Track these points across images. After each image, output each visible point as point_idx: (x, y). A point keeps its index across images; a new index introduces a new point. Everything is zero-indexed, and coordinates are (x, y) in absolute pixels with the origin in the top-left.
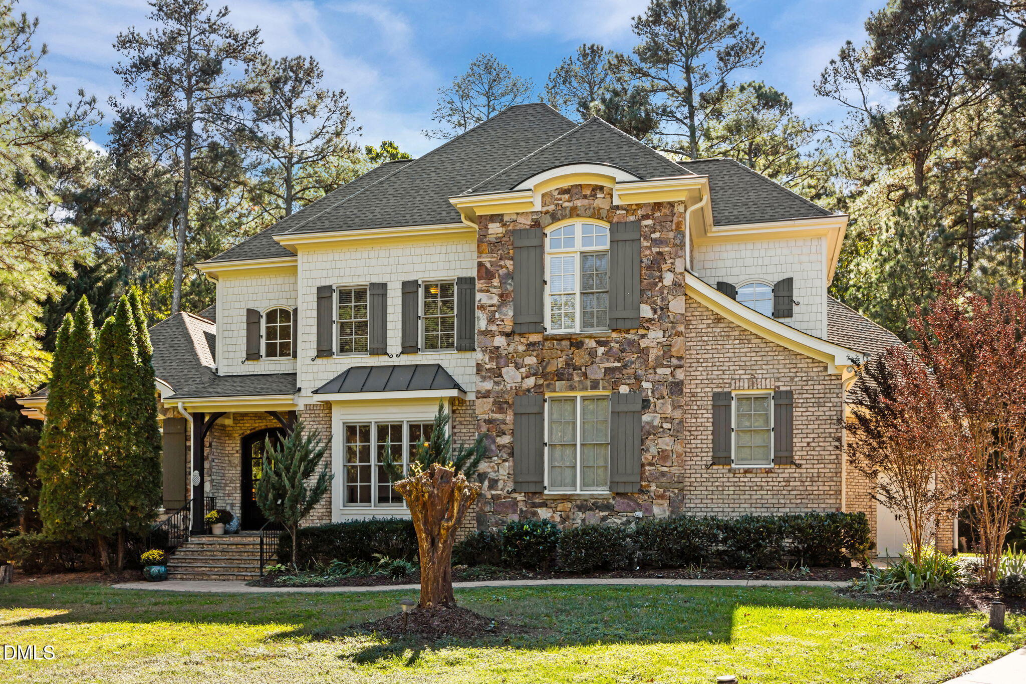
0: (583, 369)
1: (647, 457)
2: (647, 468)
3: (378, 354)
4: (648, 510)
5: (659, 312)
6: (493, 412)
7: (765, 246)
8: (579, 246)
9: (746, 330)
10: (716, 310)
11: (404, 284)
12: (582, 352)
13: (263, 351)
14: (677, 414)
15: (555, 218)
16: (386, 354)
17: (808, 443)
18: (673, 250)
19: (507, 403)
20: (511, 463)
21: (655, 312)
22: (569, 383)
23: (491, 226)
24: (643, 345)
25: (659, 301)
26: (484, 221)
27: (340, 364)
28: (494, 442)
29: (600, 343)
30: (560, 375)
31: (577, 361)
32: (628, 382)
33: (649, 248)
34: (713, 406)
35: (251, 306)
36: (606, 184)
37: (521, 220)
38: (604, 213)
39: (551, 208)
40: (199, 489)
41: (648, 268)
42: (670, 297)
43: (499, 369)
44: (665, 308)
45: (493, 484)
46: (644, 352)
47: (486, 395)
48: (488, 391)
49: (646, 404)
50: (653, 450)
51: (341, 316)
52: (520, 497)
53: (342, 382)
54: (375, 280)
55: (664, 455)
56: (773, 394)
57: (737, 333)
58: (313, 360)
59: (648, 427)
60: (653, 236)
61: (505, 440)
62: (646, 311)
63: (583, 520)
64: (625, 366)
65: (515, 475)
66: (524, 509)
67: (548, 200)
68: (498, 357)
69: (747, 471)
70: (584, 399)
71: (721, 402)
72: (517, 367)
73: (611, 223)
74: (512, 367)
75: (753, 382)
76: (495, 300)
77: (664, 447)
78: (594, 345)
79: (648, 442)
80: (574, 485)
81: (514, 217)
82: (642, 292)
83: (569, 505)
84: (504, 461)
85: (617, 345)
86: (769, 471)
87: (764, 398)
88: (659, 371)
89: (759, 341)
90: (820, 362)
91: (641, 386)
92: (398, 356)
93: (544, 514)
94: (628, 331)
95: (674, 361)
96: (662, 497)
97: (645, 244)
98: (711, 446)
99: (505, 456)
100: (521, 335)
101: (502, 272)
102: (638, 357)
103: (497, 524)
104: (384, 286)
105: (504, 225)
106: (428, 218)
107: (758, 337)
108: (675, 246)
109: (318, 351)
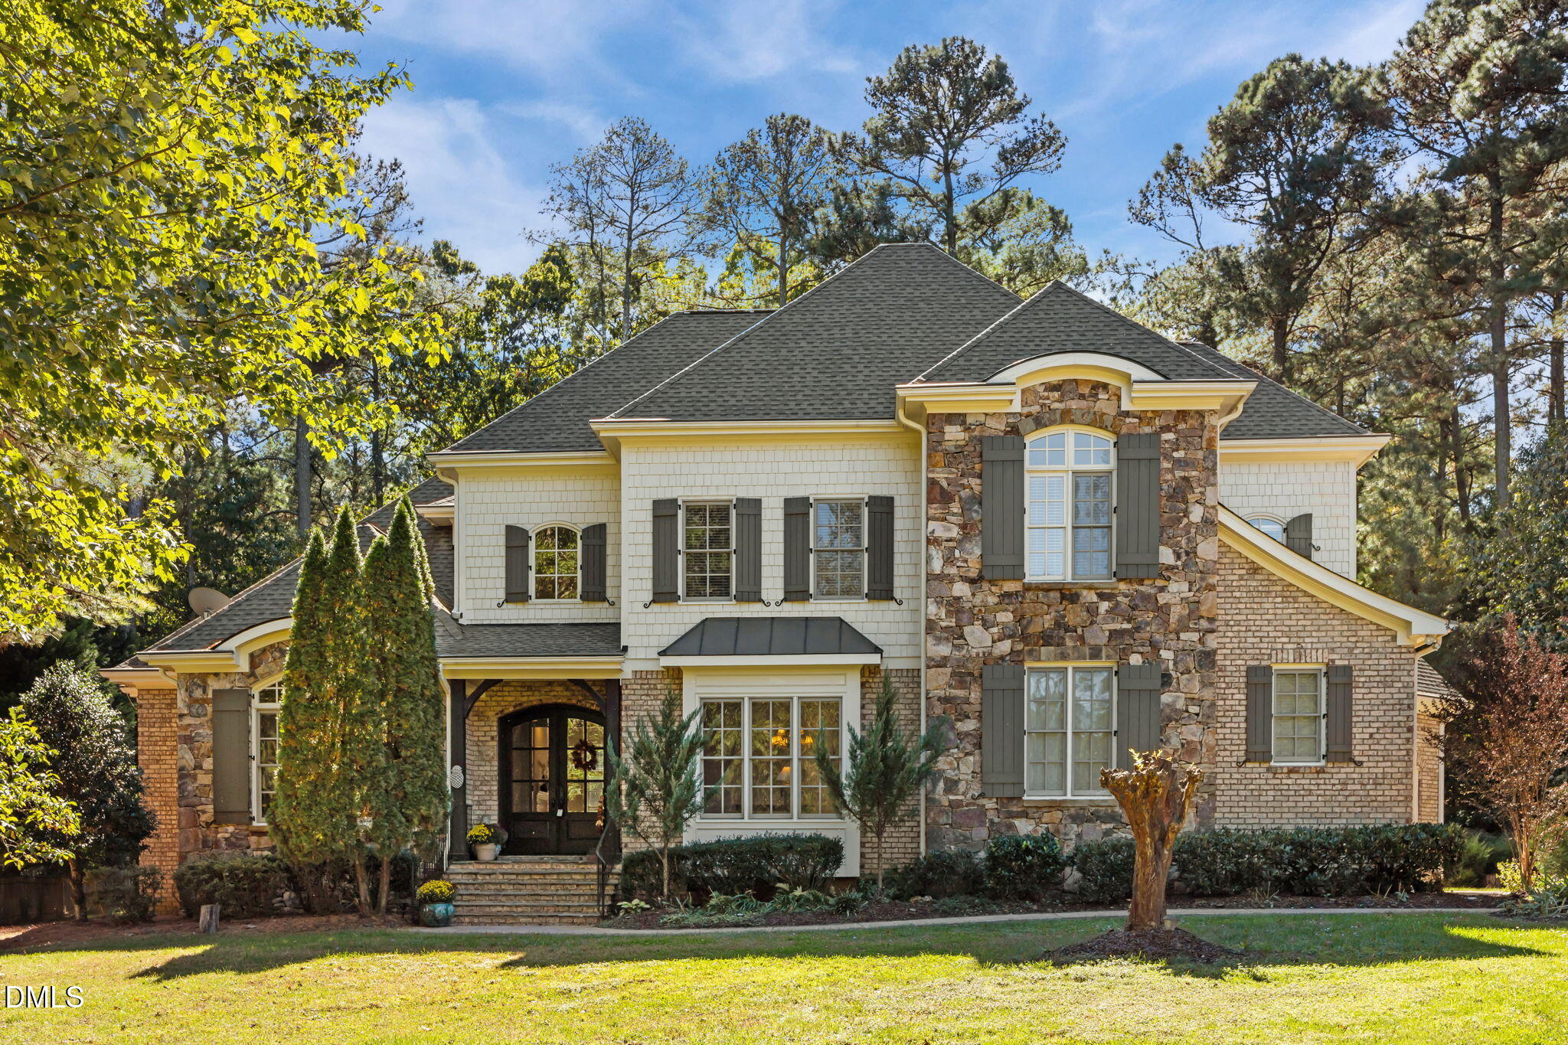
0: (1079, 631)
1: (1167, 750)
3: (749, 601)
5: (1184, 558)
6: (950, 686)
7: (1275, 469)
8: (1071, 464)
9: (1291, 585)
10: (1253, 557)
11: (788, 502)
12: (1077, 608)
13: (532, 590)
14: (1208, 694)
15: (1039, 423)
16: (761, 600)
17: (1371, 735)
18: (1203, 475)
19: (971, 674)
20: (977, 758)
21: (1178, 557)
22: (1059, 650)
23: (948, 429)
24: (1161, 601)
25: (1183, 543)
26: (936, 422)
27: (690, 613)
28: (953, 728)
29: (1102, 597)
30: (1046, 639)
31: (1071, 619)
32: (1141, 649)
33: (1171, 471)
34: (1247, 683)
35: (512, 521)
36: (1113, 381)
37: (991, 423)
38: (1108, 421)
39: (1035, 409)
40: (461, 792)
41: (1170, 497)
42: (1199, 538)
43: (960, 627)
44: (1191, 553)
45: (952, 786)
46: (1163, 610)
47: (942, 663)
48: (945, 658)
49: (1166, 679)
50: (1175, 742)
51: (689, 544)
52: (990, 804)
53: (700, 638)
54: (743, 493)
55: (1189, 749)
56: (1324, 670)
57: (1279, 588)
58: (646, 606)
59: (1168, 711)
61: (970, 725)
62: (1166, 556)
63: (1079, 836)
64: (1137, 629)
65: (980, 774)
66: (996, 820)
67: (1031, 398)
68: (959, 611)
69: (1292, 770)
70: (1078, 671)
71: (1258, 680)
72: (986, 625)
73: (1117, 434)
74: (977, 627)
75: (1300, 653)
76: (955, 533)
77: (1190, 738)
78: (1095, 599)
79: (1168, 731)
80: (1063, 787)
81: (982, 419)
82: (1162, 530)
83: (1059, 814)
84: (967, 754)
85: (1126, 600)
86: (1320, 771)
87: (1314, 676)
88: (1183, 636)
89: (1309, 599)
90: (1387, 629)
91: (1159, 657)
92: (778, 604)
93: (1024, 827)
94: (1141, 582)
95: (1204, 624)
97: (1166, 465)
98: (1244, 736)
99: (969, 748)
100: (992, 582)
101: (965, 493)
102: (1155, 617)
103: (956, 841)
104: (757, 503)
105: (967, 429)
106: (824, 409)
107: (1306, 594)
108: (1206, 469)
109: (655, 593)
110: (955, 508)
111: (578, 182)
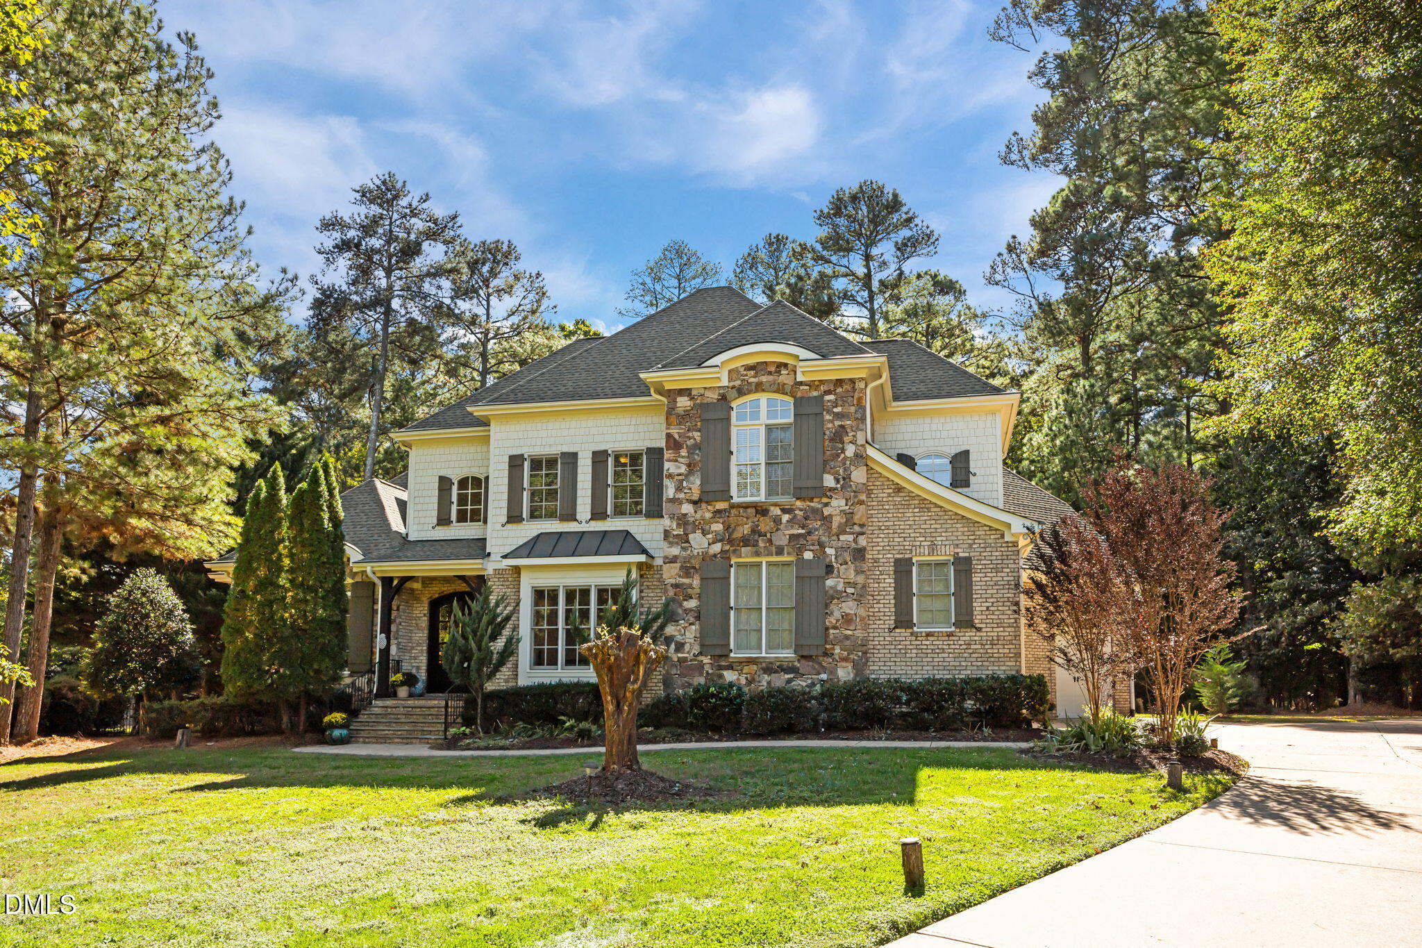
0: (768, 535)
1: (831, 621)
2: (832, 631)
3: (568, 520)
4: (833, 672)
5: (842, 482)
6: (679, 576)
7: (942, 420)
8: (764, 419)
11: (594, 453)
12: (767, 519)
13: (454, 517)
14: (860, 579)
15: (741, 392)
16: (575, 519)
17: (987, 608)
18: (854, 424)
19: (694, 568)
20: (697, 627)
21: (838, 481)
22: (754, 549)
23: (679, 399)
24: (826, 513)
25: (841, 471)
26: (673, 394)
27: (531, 529)
28: (681, 606)
29: (784, 511)
30: (745, 541)
31: (763, 528)
32: (812, 548)
33: (832, 422)
34: (895, 571)
35: (443, 473)
36: (790, 361)
37: (708, 394)
38: (788, 389)
39: (738, 383)
40: (385, 652)
41: (831, 440)
42: (852, 468)
43: (687, 535)
44: (847, 478)
45: (680, 647)
46: (827, 520)
47: (673, 560)
48: (676, 557)
49: (829, 569)
50: (837, 614)
51: (531, 484)
52: (706, 660)
53: (531, 548)
54: (565, 449)
55: (847, 619)
56: (952, 560)
57: (917, 502)
58: (503, 526)
59: (831, 592)
60: (835, 410)
61: (692, 604)
62: (829, 481)
63: (769, 683)
64: (809, 533)
65: (702, 639)
66: (711, 671)
67: (735, 376)
68: (686, 524)
69: (928, 635)
70: (769, 564)
71: (902, 568)
72: (704, 533)
73: (794, 397)
74: (698, 534)
75: (933, 548)
76: (683, 469)
77: (848, 611)
78: (779, 512)
79: (832, 606)
80: (760, 647)
81: (702, 391)
82: (825, 462)
83: (755, 667)
84: (691, 624)
85: (801, 513)
86: (950, 635)
87: (943, 564)
88: (842, 538)
89: (939, 509)
90: (997, 530)
91: (825, 552)
92: (587, 522)
93: (730, 676)
94: (811, 500)
95: (857, 528)
96: (845, 660)
97: (828, 417)
98: (893, 610)
99: (692, 620)
100: (708, 503)
101: (691, 442)
102: (821, 524)
103: (683, 687)
104: (575, 455)
105: (692, 399)
106: (619, 391)
107: (937, 506)
108: (856, 419)
109: (508, 517)
110: (684, 452)
111: (648, 280)
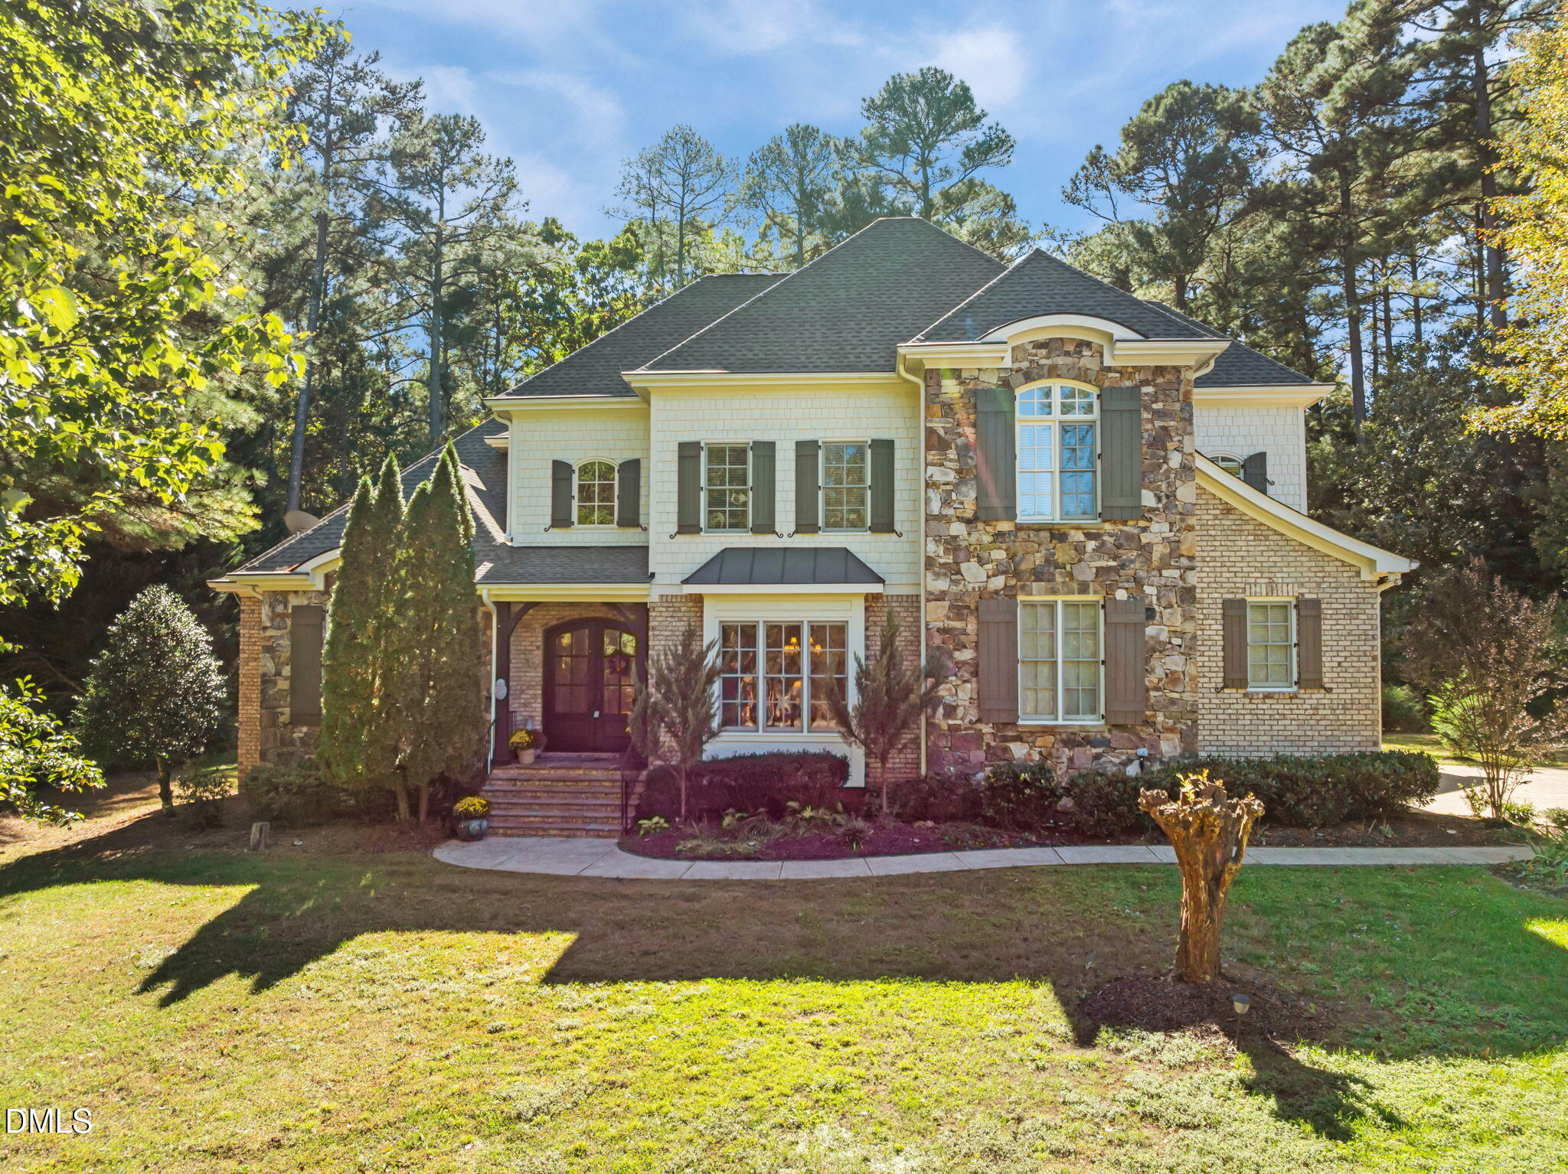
0: (1068, 567)
1: (1151, 680)
2: (1153, 693)
3: (764, 532)
4: (1154, 746)
5: (1164, 501)
6: (948, 618)
7: (1232, 413)
8: (1058, 415)
9: (1262, 524)
10: (1226, 498)
11: (799, 445)
12: (1066, 546)
13: (575, 517)
14: (1189, 627)
15: (1028, 377)
16: (774, 532)
17: (1339, 663)
18: (1180, 425)
19: (968, 607)
20: (975, 685)
21: (1159, 499)
22: (1050, 585)
23: (945, 383)
24: (1144, 541)
25: (1164, 487)
26: (933, 377)
27: (709, 544)
28: (951, 657)
29: (1089, 536)
30: (1038, 575)
31: (1060, 557)
32: (1126, 585)
33: (1151, 421)
34: (1224, 616)
35: (560, 456)
36: (1096, 340)
37: (983, 377)
38: (1092, 375)
39: (1025, 365)
40: (503, 704)
41: (1150, 445)
42: (1178, 483)
43: (957, 563)
44: (1171, 496)
45: (951, 711)
46: (1146, 550)
47: (941, 597)
48: (943, 593)
49: (1150, 613)
50: (1160, 672)
51: (710, 480)
52: (987, 729)
53: (718, 569)
54: (759, 437)
55: (1173, 678)
56: (1294, 602)
57: (1251, 527)
58: (672, 537)
59: (1152, 643)
60: (1154, 406)
61: (966, 655)
62: (1148, 499)
63: (1071, 760)
64: (1123, 566)
65: (979, 700)
66: (993, 744)
67: (1020, 355)
68: (956, 550)
69: (1266, 696)
70: (1067, 605)
71: (1234, 612)
72: (981, 562)
73: (1100, 387)
74: (973, 564)
75: (1272, 586)
76: (952, 477)
77: (1174, 668)
78: (1082, 538)
79: (1153, 662)
80: (1054, 712)
81: (976, 373)
82: (1144, 474)
83: (1052, 739)
84: (965, 682)
85: (1112, 540)
86: (1293, 697)
87: (1284, 607)
88: (1165, 573)
89: (1278, 538)
90: (1351, 566)
91: (1143, 591)
92: (790, 536)
93: (1018, 750)
94: (1125, 523)
95: (1184, 562)
96: (1171, 730)
97: (1146, 415)
98: (1221, 664)
99: (967, 676)
100: (987, 523)
101: (960, 441)
102: (1138, 555)
103: (955, 763)
104: (771, 446)
105: (962, 383)
106: (832, 362)
107: (1277, 533)
108: (1183, 419)
109: (680, 526)
110: (952, 454)
111: (643, 173)
